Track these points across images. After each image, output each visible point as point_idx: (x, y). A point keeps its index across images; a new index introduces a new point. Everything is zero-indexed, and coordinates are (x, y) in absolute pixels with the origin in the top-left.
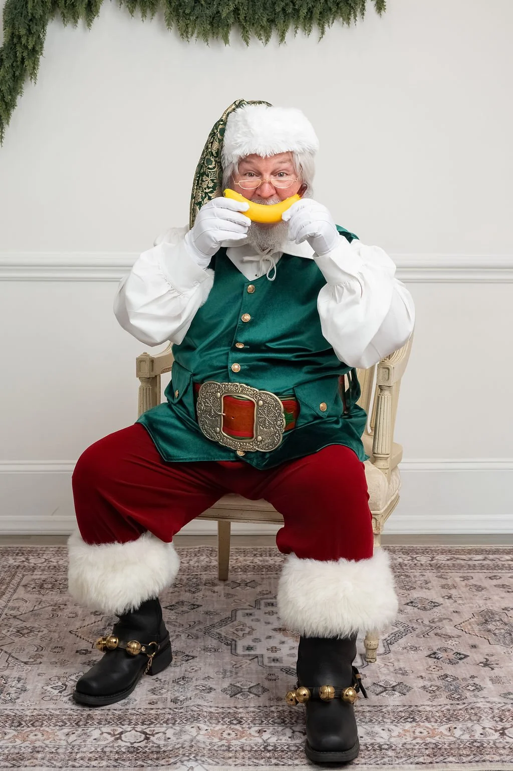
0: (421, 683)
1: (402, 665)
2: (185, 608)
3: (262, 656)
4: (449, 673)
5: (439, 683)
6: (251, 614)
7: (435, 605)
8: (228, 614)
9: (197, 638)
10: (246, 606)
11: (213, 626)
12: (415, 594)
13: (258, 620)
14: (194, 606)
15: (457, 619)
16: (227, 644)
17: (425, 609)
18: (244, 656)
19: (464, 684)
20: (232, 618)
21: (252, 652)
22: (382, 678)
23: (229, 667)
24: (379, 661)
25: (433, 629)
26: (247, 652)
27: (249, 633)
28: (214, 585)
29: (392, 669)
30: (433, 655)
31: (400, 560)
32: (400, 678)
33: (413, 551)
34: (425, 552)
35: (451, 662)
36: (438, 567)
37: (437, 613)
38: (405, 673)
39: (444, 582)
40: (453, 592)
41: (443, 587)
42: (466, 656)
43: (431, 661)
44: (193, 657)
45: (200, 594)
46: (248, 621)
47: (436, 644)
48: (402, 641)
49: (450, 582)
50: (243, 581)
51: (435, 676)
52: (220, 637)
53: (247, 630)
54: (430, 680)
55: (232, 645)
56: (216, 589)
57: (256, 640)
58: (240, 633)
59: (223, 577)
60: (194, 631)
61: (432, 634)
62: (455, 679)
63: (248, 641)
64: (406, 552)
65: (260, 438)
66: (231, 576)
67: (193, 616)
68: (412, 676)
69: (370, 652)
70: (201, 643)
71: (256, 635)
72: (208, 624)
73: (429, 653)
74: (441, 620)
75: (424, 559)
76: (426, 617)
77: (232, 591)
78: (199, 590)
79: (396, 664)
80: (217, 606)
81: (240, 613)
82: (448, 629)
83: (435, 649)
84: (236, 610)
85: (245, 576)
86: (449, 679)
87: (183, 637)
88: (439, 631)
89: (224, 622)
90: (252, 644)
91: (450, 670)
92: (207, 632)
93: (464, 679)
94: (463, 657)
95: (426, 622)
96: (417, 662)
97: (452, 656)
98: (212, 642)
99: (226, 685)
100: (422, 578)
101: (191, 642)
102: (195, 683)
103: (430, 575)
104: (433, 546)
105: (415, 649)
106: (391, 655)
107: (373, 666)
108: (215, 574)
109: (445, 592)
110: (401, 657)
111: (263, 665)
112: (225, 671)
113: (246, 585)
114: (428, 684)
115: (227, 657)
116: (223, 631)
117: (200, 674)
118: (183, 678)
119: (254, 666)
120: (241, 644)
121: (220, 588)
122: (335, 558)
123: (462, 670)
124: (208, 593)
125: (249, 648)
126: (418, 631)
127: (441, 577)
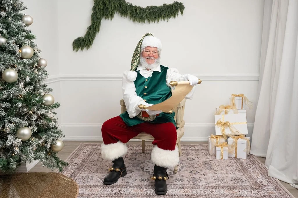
0: (187, 179)
1: (183, 174)
2: (133, 160)
3: (150, 171)
4: (194, 177)
5: (191, 179)
6: (149, 161)
7: (193, 159)
8: (143, 161)
9: (135, 167)
10: (148, 159)
11: (139, 164)
12: (189, 157)
13: (150, 163)
14: (136, 159)
15: (198, 163)
16: (142, 168)
17: (191, 160)
18: (145, 171)
19: (197, 179)
20: (144, 162)
21: (147, 171)
22: (178, 177)
23: (141, 174)
24: (177, 173)
25: (192, 166)
26: (146, 171)
27: (147, 166)
28: (141, 154)
29: (180, 175)
30: (191, 172)
31: (187, 148)
32: (182, 178)
33: (191, 146)
34: (193, 146)
35: (195, 174)
36: (196, 150)
37: (193, 161)
38: (183, 176)
39: (196, 154)
40: (198, 156)
41: (196, 155)
42: (199, 172)
43: (190, 173)
44: (133, 172)
45: (137, 156)
46: (148, 163)
47: (192, 169)
48: (184, 168)
49: (198, 154)
50: (148, 153)
51: (190, 177)
52: (140, 167)
53: (147, 165)
54: (189, 178)
55: (143, 169)
56: (141, 155)
57: (149, 168)
58: (145, 166)
59: (143, 152)
60: (134, 165)
61: (191, 167)
62: (195, 178)
63: (147, 168)
64: (188, 146)
65: (150, 117)
66: (145, 152)
67: (135, 162)
68: (185, 177)
69: (175, 171)
70: (136, 168)
71: (149, 166)
72: (138, 163)
73: (190, 172)
74: (194, 163)
75: (192, 148)
76: (190, 162)
77: (145, 155)
78: (137, 155)
79: (182, 174)
80: (141, 159)
81: (146, 161)
82: (196, 165)
83: (191, 171)
84: (145, 160)
85: (148, 152)
86: (194, 178)
87: (132, 167)
88: (193, 166)
89: (142, 163)
90: (148, 169)
91: (194, 176)
92: (137, 165)
93: (197, 178)
94: (198, 172)
95: (190, 164)
96: (187, 174)
97: (195, 172)
98: (138, 168)
99: (140, 179)
100: (191, 153)
101: (133, 168)
102: (133, 178)
103: (193, 152)
104: (195, 145)
105: (187, 170)
106: (181, 172)
107: (176, 174)
108: (141, 151)
109: (196, 156)
110: (183, 172)
111: (149, 174)
112: (140, 175)
113: (149, 154)
114: (188, 179)
115: (141, 172)
116: (141, 165)
117: (134, 176)
118: (130, 177)
119: (147, 174)
120: (145, 168)
121: (142, 155)
122: (167, 149)
123: (197, 176)
124: (139, 156)
125: (147, 170)
126: (188, 166)
127: (196, 152)
